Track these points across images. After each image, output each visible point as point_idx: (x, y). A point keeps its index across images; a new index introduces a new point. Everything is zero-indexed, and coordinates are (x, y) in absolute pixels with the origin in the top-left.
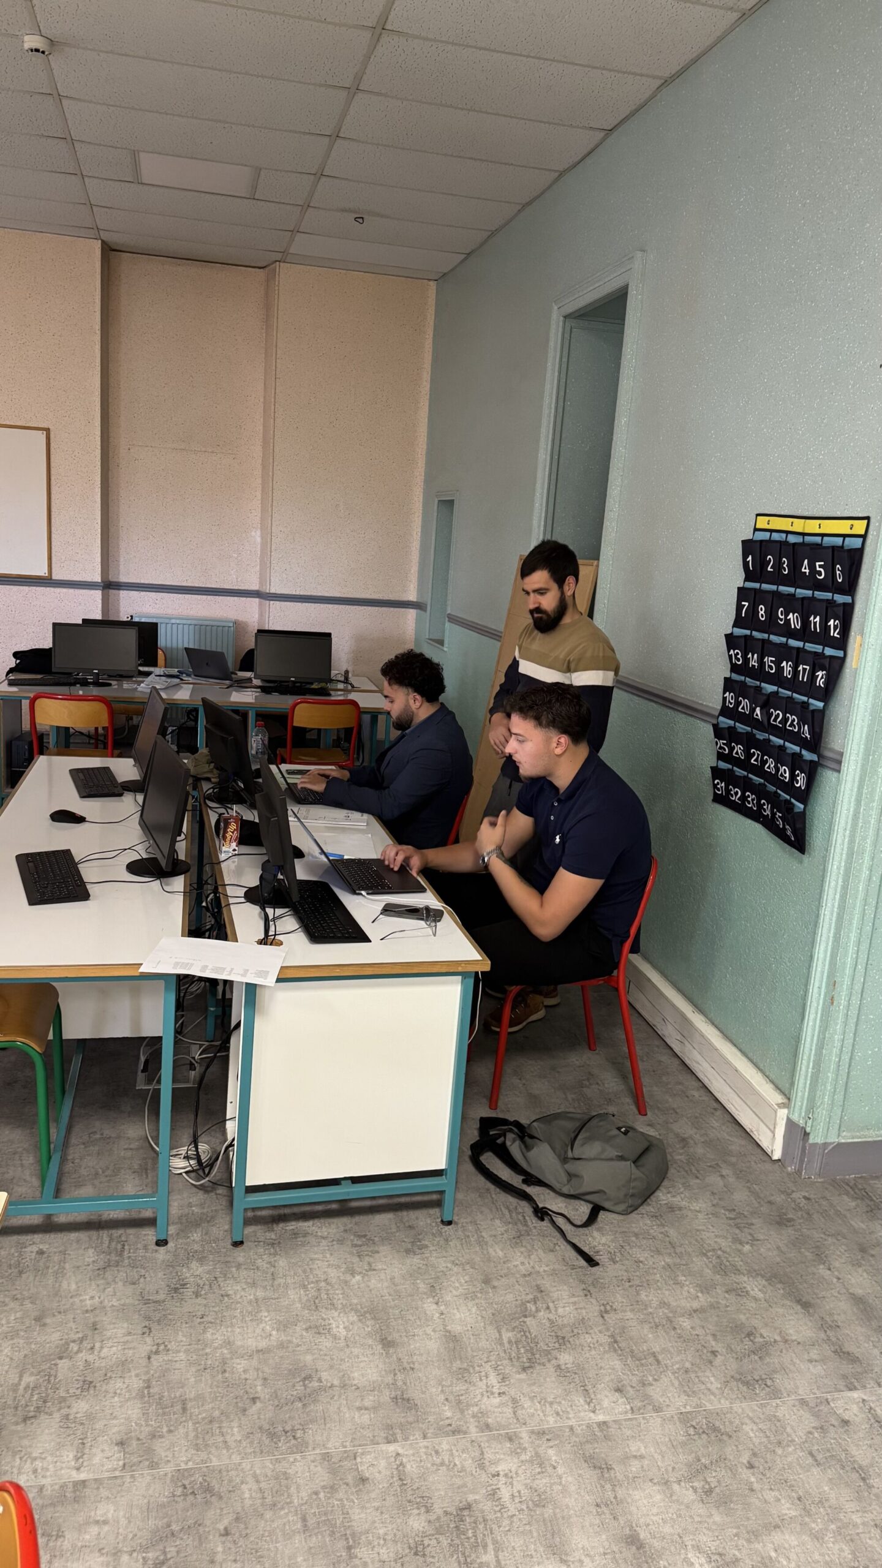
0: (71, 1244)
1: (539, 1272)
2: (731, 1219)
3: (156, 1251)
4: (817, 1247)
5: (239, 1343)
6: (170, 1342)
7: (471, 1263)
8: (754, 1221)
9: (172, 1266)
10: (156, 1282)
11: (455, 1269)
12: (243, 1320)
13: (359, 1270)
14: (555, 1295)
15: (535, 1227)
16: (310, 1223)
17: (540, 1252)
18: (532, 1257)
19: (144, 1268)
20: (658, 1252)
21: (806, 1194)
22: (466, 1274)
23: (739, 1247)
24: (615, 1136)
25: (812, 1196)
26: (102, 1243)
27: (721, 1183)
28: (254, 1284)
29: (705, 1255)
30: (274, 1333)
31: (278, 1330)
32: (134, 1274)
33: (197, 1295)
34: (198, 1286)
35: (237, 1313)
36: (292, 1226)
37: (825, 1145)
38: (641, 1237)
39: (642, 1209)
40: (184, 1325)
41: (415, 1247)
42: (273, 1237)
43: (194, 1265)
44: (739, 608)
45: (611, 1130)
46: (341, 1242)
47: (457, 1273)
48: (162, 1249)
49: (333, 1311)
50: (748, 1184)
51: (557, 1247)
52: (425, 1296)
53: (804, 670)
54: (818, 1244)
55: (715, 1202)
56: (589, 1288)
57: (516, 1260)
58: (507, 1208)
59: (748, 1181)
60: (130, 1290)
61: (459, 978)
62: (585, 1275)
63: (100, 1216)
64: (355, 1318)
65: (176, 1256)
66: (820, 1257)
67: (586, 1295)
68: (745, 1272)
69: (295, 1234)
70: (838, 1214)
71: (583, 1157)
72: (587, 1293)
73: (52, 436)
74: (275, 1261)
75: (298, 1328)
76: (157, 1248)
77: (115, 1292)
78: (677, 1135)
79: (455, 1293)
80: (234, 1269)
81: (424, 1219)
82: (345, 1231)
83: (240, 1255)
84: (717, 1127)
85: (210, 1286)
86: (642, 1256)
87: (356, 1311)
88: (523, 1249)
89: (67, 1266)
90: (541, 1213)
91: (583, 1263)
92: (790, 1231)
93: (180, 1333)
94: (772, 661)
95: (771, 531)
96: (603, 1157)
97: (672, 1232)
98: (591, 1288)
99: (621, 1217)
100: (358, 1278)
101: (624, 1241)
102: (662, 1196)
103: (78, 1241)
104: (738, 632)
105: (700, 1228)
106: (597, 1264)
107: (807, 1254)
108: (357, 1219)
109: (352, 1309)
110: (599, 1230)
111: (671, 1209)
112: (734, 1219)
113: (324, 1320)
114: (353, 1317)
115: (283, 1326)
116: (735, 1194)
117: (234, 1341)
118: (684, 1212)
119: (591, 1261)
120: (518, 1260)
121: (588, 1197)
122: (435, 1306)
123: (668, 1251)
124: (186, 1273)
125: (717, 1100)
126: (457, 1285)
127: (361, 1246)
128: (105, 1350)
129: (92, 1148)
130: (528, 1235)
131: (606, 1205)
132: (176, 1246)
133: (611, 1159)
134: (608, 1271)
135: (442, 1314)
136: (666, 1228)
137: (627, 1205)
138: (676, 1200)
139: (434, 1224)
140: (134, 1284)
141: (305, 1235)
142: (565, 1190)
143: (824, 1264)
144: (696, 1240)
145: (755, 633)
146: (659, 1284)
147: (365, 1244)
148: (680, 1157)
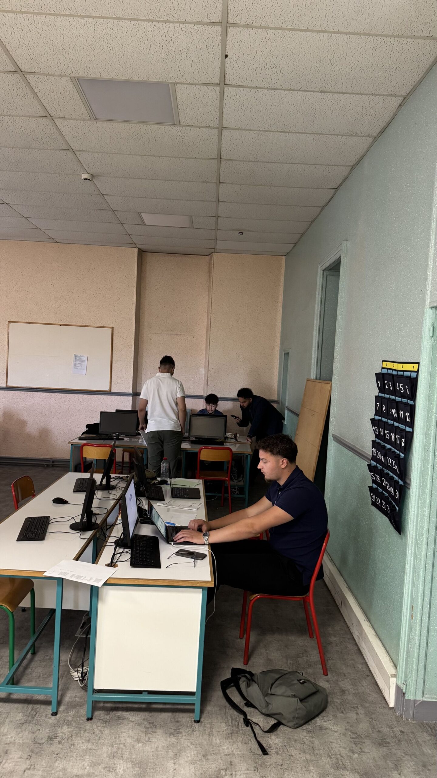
0: (14, 709)
1: (234, 754)
2: (353, 738)
3: (50, 718)
4: (398, 761)
5: (69, 770)
6: (37, 765)
7: (201, 745)
8: (366, 741)
9: (54, 726)
10: (44, 733)
11: (191, 747)
12: (76, 759)
13: (142, 740)
14: (238, 768)
15: (242, 730)
16: (128, 713)
17: (240, 743)
18: (234, 745)
19: (41, 726)
20: (304, 751)
21: (402, 729)
22: (196, 750)
23: (351, 755)
24: (294, 684)
25: (406, 731)
26: (27, 711)
27: (355, 717)
28: (89, 741)
29: (330, 757)
30: (88, 767)
31: (90, 766)
32: (35, 728)
33: (60, 742)
34: (62, 738)
35: (74, 755)
36: (119, 713)
37: (415, 701)
38: (298, 742)
39: (304, 727)
40: (47, 757)
41: (176, 733)
42: (108, 718)
43: (65, 727)
44: (376, 405)
45: (294, 680)
46: (139, 725)
47: (191, 749)
48: (53, 717)
49: (121, 760)
50: (370, 720)
51: (250, 742)
52: (170, 759)
53: (398, 437)
54: (399, 759)
55: (347, 727)
56: (258, 767)
57: (225, 746)
58: (232, 718)
59: (371, 718)
60: (30, 735)
61: (201, 590)
62: (258, 759)
63: (32, 697)
64: (131, 766)
65: (58, 721)
66: (397, 767)
67: (255, 770)
68: (349, 769)
69: (119, 718)
70: (417, 743)
71: (276, 694)
72: (256, 769)
73: (114, 330)
74: (104, 731)
75: (100, 767)
76: (51, 716)
77: (23, 736)
78: (340, 688)
79: (186, 759)
80: (82, 732)
81: (185, 718)
82: (144, 719)
83: (88, 725)
84: (365, 686)
85: (68, 739)
86: (294, 752)
87: (133, 762)
88: (231, 741)
89: (7, 720)
90: (247, 722)
91: (260, 752)
92: (385, 749)
93: (44, 761)
94: (388, 433)
95: (388, 369)
96: (285, 695)
97: (316, 742)
98: (259, 767)
99: (290, 730)
100: (140, 744)
101: (287, 743)
102: (319, 721)
103: (17, 709)
104: (377, 418)
105: (333, 741)
106: (267, 754)
107: (390, 763)
108: (153, 714)
109: (130, 761)
110: (275, 735)
111: (321, 728)
112: (355, 738)
113: (115, 764)
114: (130, 765)
115: (94, 765)
116: (361, 724)
117: (67, 769)
118: (328, 731)
119: (265, 752)
120: (226, 747)
121: (276, 716)
122: (173, 765)
123: (310, 752)
124: (59, 731)
125: (370, 671)
126: (189, 755)
127: (148, 728)
128: (6, 764)
129: (43, 663)
130: (237, 733)
131: (283, 721)
132: (60, 717)
133: (289, 696)
134: (272, 758)
135: (175, 770)
136: (314, 739)
137: (294, 723)
138: (326, 724)
139: (190, 721)
140: (33, 733)
141: (124, 719)
142: (264, 711)
143: (397, 771)
144: (328, 748)
145: (383, 419)
146: (297, 770)
147: (152, 726)
148: (337, 700)
